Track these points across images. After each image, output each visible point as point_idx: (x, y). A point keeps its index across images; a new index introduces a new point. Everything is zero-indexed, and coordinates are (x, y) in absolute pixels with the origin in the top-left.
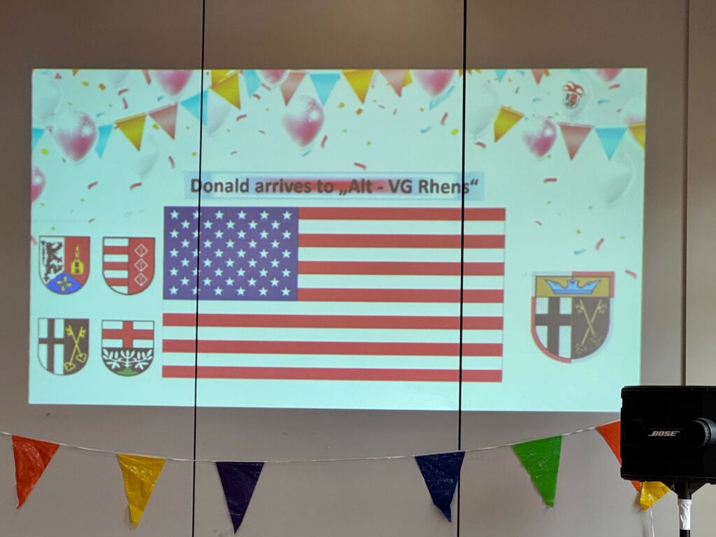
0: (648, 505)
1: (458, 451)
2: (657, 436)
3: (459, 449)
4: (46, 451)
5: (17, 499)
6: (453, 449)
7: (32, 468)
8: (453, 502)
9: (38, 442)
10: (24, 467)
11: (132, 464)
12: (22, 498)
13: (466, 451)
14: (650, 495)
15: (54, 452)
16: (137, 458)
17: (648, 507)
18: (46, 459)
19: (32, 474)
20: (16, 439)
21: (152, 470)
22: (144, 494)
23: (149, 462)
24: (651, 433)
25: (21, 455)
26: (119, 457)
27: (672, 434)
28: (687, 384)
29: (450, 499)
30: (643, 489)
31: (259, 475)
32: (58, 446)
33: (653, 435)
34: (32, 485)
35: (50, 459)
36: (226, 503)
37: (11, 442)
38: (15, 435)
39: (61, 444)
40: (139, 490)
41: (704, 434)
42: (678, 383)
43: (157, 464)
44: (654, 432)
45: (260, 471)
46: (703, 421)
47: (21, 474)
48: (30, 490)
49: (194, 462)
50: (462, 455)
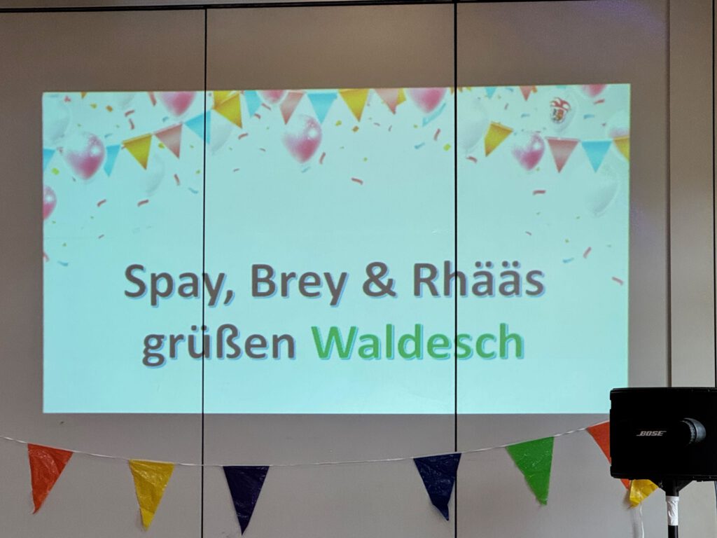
0: (637, 502)
1: (454, 453)
3: (456, 451)
4: (60, 458)
5: (33, 502)
6: (450, 451)
7: (47, 475)
8: (450, 501)
9: (52, 450)
10: (39, 473)
11: (143, 470)
12: (38, 504)
13: (462, 452)
14: (639, 493)
15: (68, 460)
16: (147, 463)
17: (637, 504)
18: (60, 466)
19: (46, 480)
20: (31, 447)
21: (163, 475)
22: (155, 498)
23: (160, 468)
25: (36, 462)
26: (130, 463)
27: (659, 433)
28: (673, 386)
29: (448, 498)
30: (632, 488)
31: (264, 478)
32: (71, 453)
33: (641, 435)
34: (48, 491)
35: (63, 466)
36: (234, 506)
37: (26, 450)
38: (30, 443)
39: (75, 451)
40: (150, 495)
41: (690, 433)
43: (167, 469)
44: (642, 432)
45: (265, 474)
46: (689, 421)
47: (37, 479)
48: (45, 496)
49: (203, 467)
50: (458, 456)
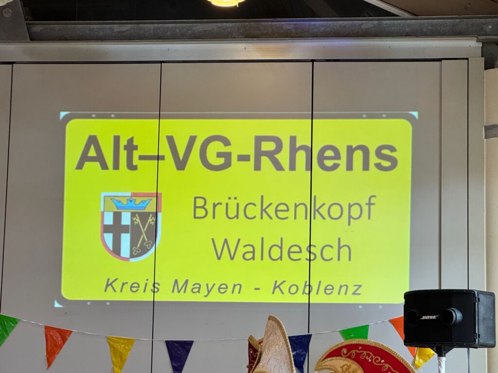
0: (419, 365)
1: (307, 334)
2: (426, 319)
3: (309, 332)
4: (64, 335)
5: (47, 363)
6: (305, 333)
7: (56, 345)
8: (305, 363)
9: (59, 329)
10: (51, 344)
11: (115, 342)
12: (49, 362)
13: (312, 334)
14: (421, 360)
15: (69, 336)
16: (118, 338)
17: (419, 367)
18: (64, 340)
19: (56, 349)
20: (47, 328)
21: (128, 346)
22: (123, 360)
23: (126, 341)
24: (422, 318)
25: (49, 337)
26: (108, 338)
27: (434, 317)
28: (442, 288)
29: (303, 362)
30: (417, 356)
31: (190, 348)
32: (71, 332)
33: (423, 318)
34: (56, 355)
35: (66, 339)
36: (171, 366)
37: (44, 329)
38: (46, 325)
39: (74, 331)
40: (119, 357)
41: (453, 317)
42: (437, 288)
43: (130, 342)
44: (424, 317)
45: (191, 346)
46: (452, 310)
47: (49, 348)
48: (55, 358)
49: (152, 341)
50: (309, 337)
